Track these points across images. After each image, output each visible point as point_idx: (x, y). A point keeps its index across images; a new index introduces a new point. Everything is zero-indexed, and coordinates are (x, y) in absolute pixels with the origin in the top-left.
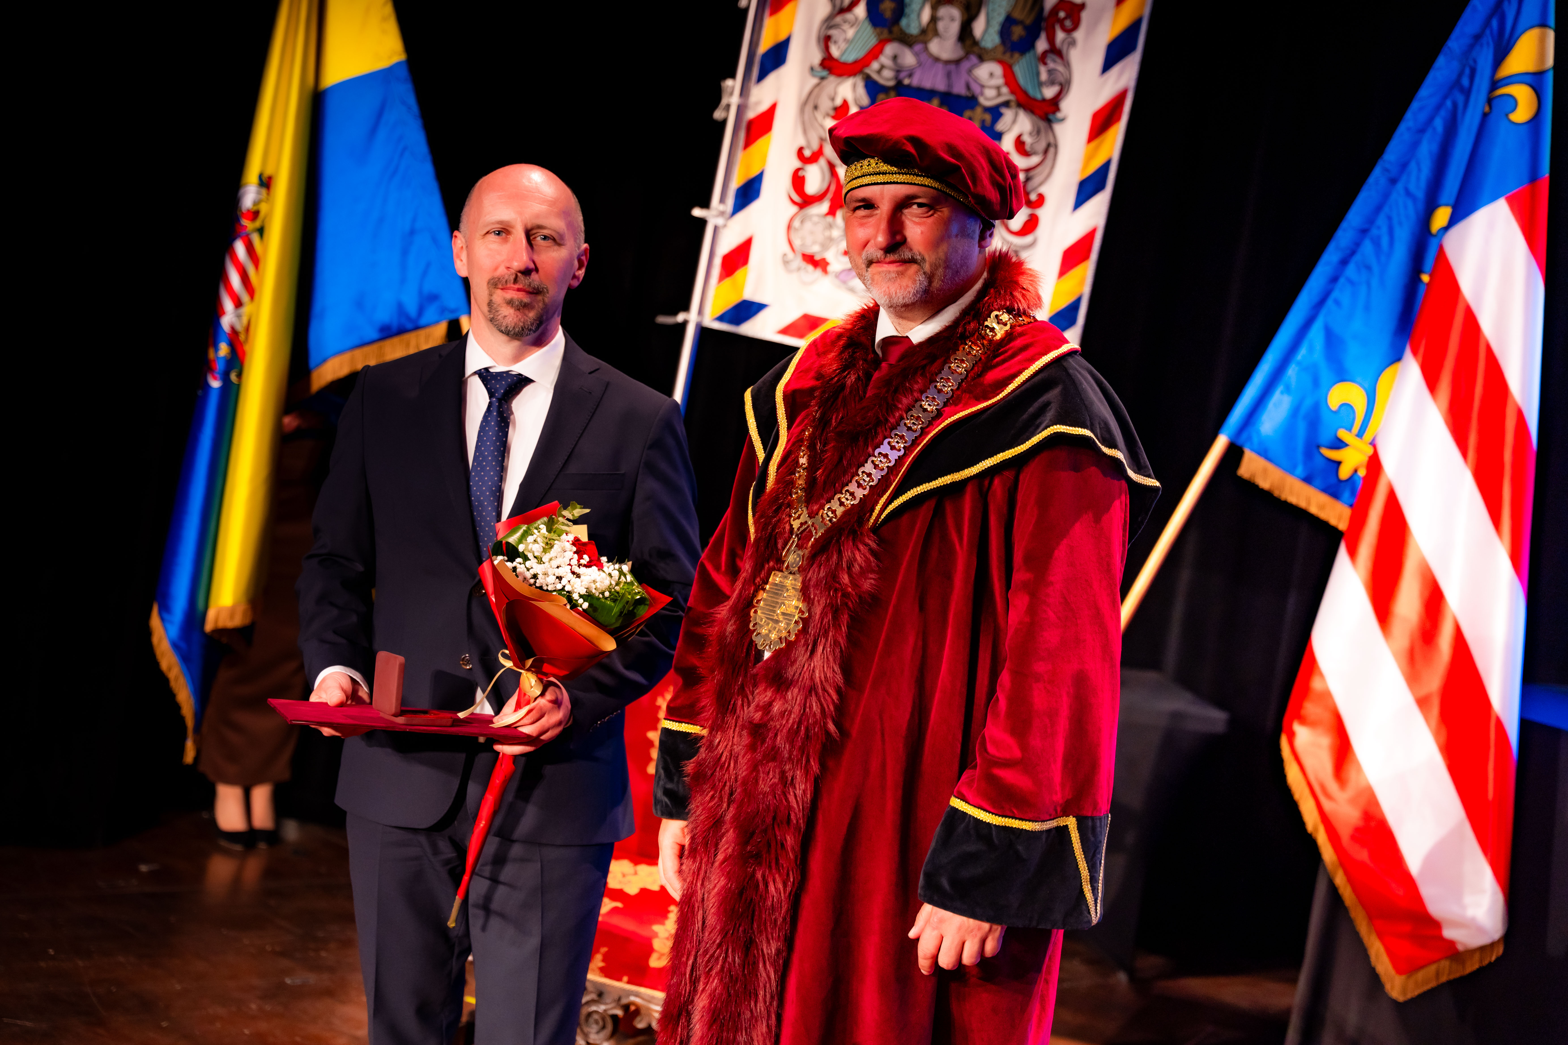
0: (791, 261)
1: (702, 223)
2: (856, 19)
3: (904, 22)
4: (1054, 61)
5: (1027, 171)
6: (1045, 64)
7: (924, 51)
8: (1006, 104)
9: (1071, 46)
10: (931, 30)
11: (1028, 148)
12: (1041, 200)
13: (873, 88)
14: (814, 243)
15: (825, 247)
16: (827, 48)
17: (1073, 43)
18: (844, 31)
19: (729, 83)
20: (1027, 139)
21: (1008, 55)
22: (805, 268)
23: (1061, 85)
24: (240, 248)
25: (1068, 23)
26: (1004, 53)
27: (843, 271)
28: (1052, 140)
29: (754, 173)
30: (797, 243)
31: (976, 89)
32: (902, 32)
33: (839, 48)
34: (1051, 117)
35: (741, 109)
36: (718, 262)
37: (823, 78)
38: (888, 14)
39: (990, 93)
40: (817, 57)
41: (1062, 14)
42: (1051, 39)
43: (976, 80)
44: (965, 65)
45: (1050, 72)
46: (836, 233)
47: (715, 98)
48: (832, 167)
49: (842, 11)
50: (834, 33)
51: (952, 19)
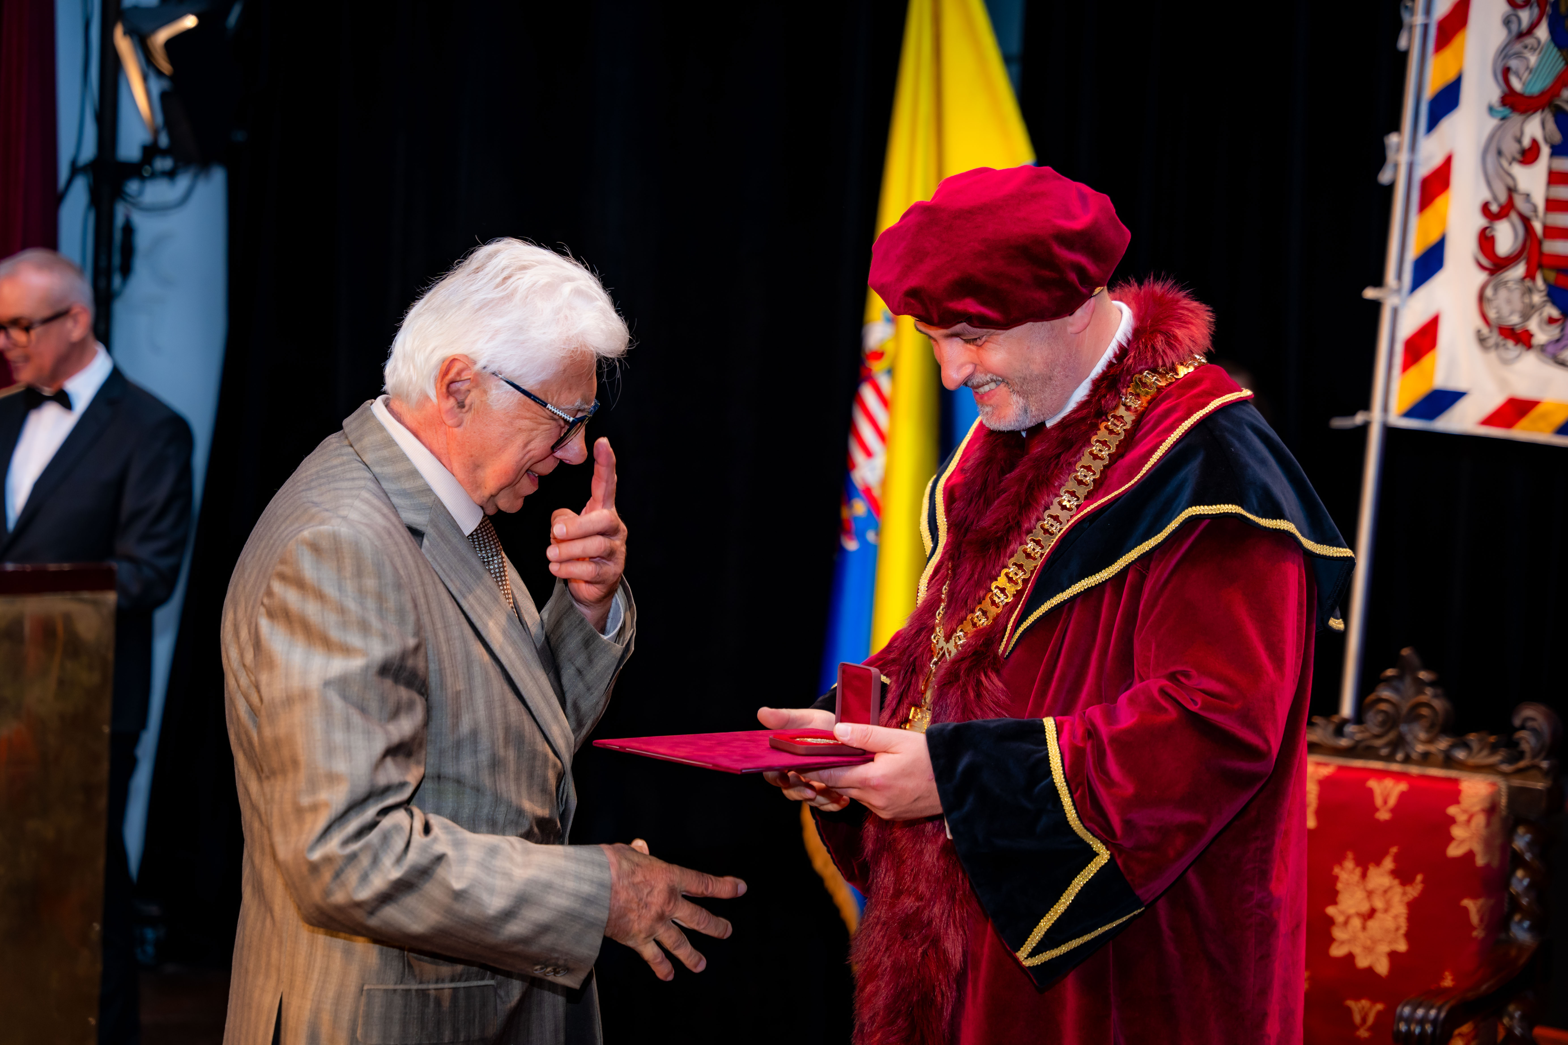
0: (1488, 338)
1: (1376, 306)
2: (1539, 42)
14: (1512, 313)
15: (1526, 316)
16: (1507, 81)
18: (1527, 59)
19: (1393, 139)
22: (1504, 345)
24: (868, 395)
27: (1550, 343)
29: (1433, 238)
30: (1492, 314)
33: (1521, 79)
35: (1411, 166)
36: (1399, 348)
37: (1506, 119)
40: (1494, 94)
46: (1537, 298)
47: (1380, 158)
48: (1526, 221)
49: (1521, 35)
50: (1514, 63)
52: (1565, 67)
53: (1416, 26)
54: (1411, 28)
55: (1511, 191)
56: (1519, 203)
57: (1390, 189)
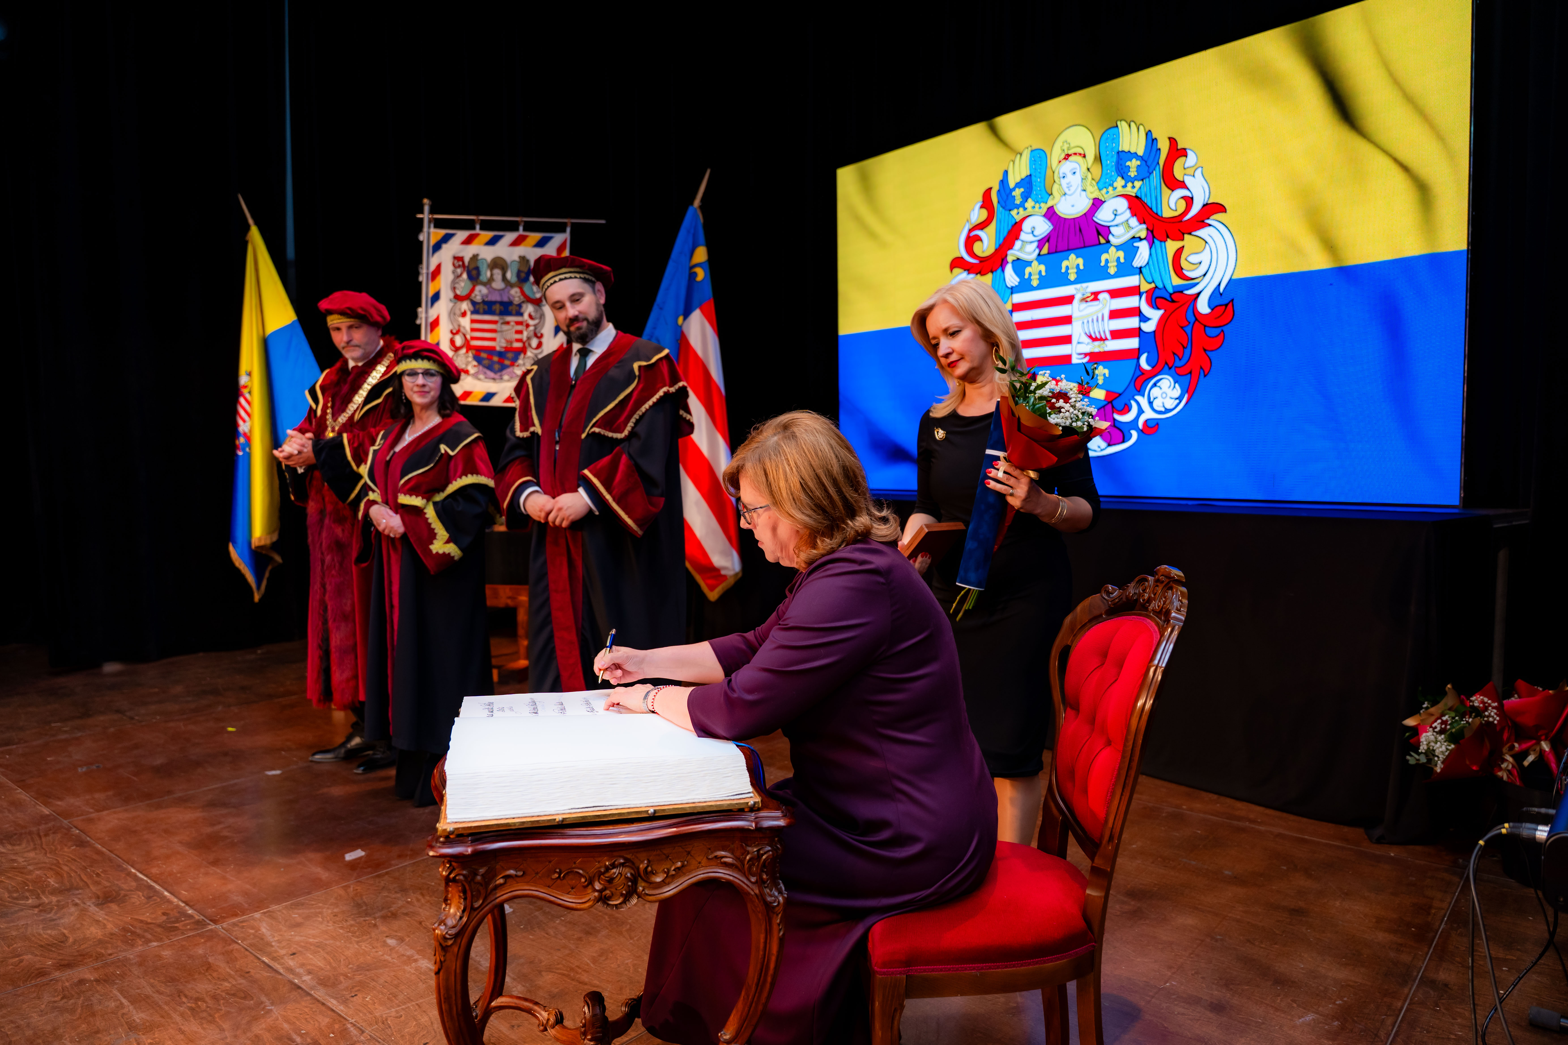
5: (535, 326)
7: (490, 288)
8: (523, 302)
10: (491, 279)
11: (534, 317)
12: (542, 336)
13: (474, 303)
15: (467, 365)
19: (420, 309)
20: (533, 314)
21: (521, 284)
24: (242, 400)
27: (475, 373)
28: (542, 313)
31: (511, 298)
35: (427, 318)
37: (455, 303)
39: (517, 299)
40: (451, 295)
43: (511, 295)
44: (506, 290)
46: (470, 359)
47: (415, 316)
48: (464, 335)
51: (498, 274)
54: (423, 274)
55: (459, 326)
56: (462, 330)
57: (420, 325)
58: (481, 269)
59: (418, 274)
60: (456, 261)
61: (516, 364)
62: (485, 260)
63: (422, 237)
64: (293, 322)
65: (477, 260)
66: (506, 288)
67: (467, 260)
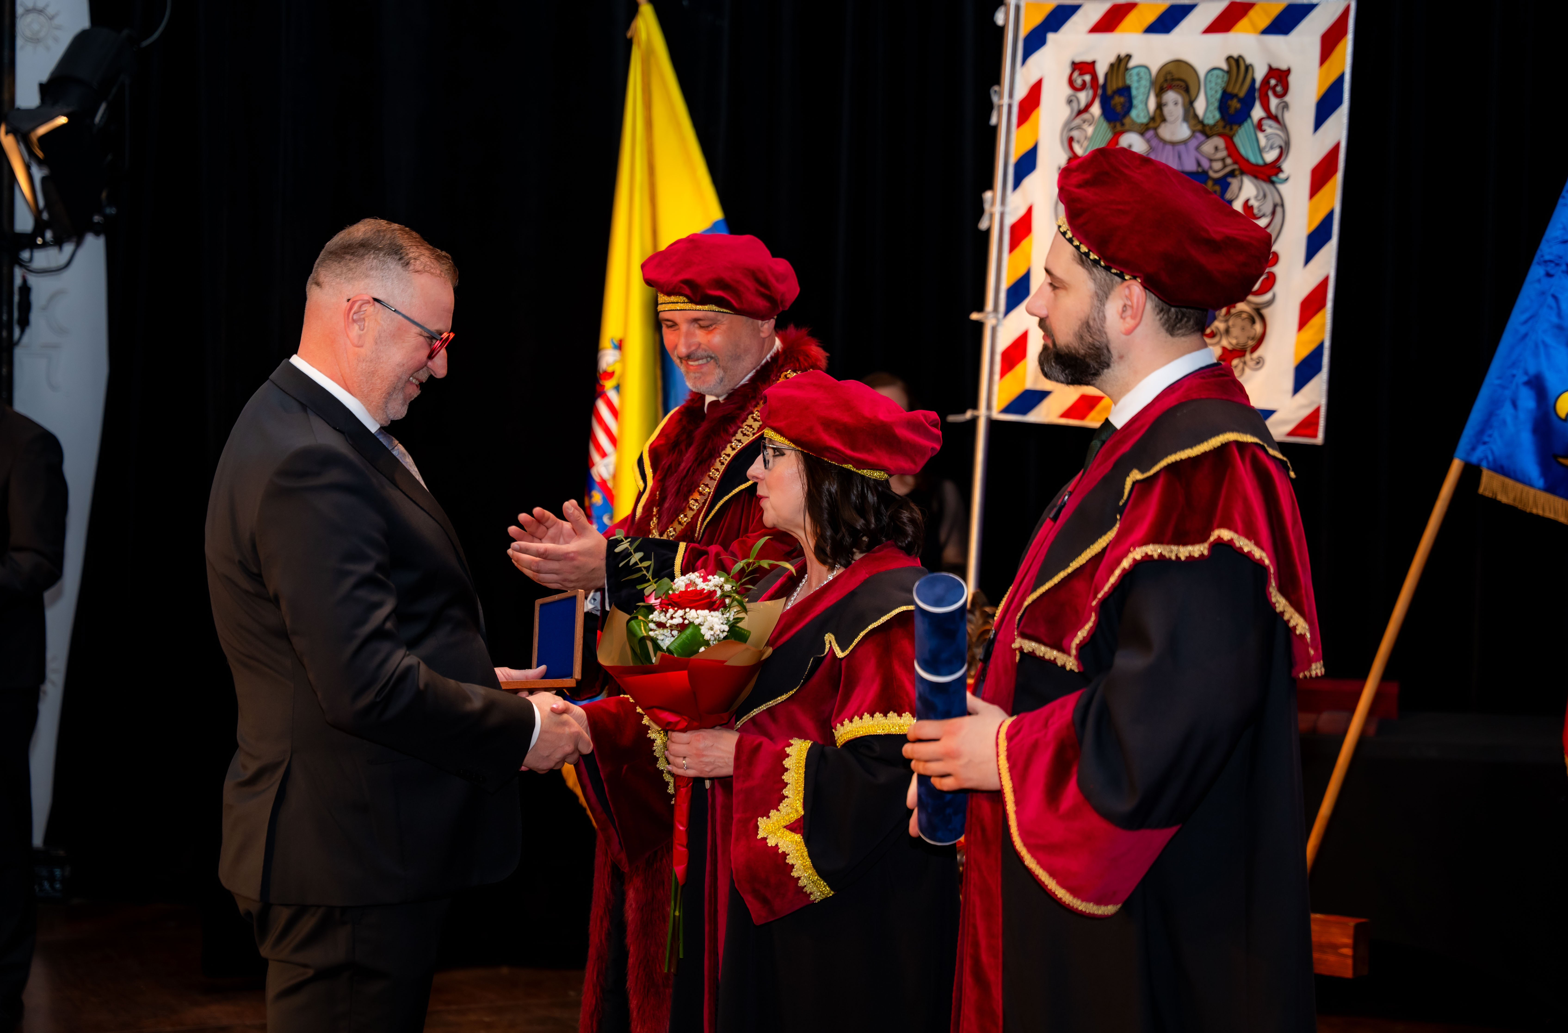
1: (979, 326)
2: (1093, 117)
3: (1134, 113)
4: (1270, 127)
6: (1263, 131)
7: (1156, 136)
8: (1232, 174)
9: (1285, 110)
10: (1159, 117)
11: (1255, 211)
16: (1071, 148)
17: (1286, 106)
18: (1085, 131)
19: (988, 195)
20: (1254, 203)
21: (1228, 127)
23: (1281, 147)
25: (1279, 89)
26: (1224, 127)
28: (1278, 200)
29: (1021, 272)
31: (1205, 164)
32: (1133, 122)
33: (1081, 146)
34: (1274, 178)
35: (1002, 215)
36: (998, 358)
38: (1119, 109)
40: (1062, 158)
41: (1273, 82)
42: (1266, 106)
43: (1204, 156)
44: (1194, 143)
45: (1267, 137)
47: (979, 210)
49: (1080, 112)
50: (1075, 134)
51: (1176, 104)
52: (1112, 136)
53: (1002, 106)
54: (999, 108)
57: (987, 233)
58: (1134, 92)
59: (988, 107)
60: (1076, 74)
61: (1208, 331)
62: (1146, 67)
63: (1000, 18)
64: (716, 225)
65: (1127, 69)
66: (1193, 135)
67: (1102, 70)
